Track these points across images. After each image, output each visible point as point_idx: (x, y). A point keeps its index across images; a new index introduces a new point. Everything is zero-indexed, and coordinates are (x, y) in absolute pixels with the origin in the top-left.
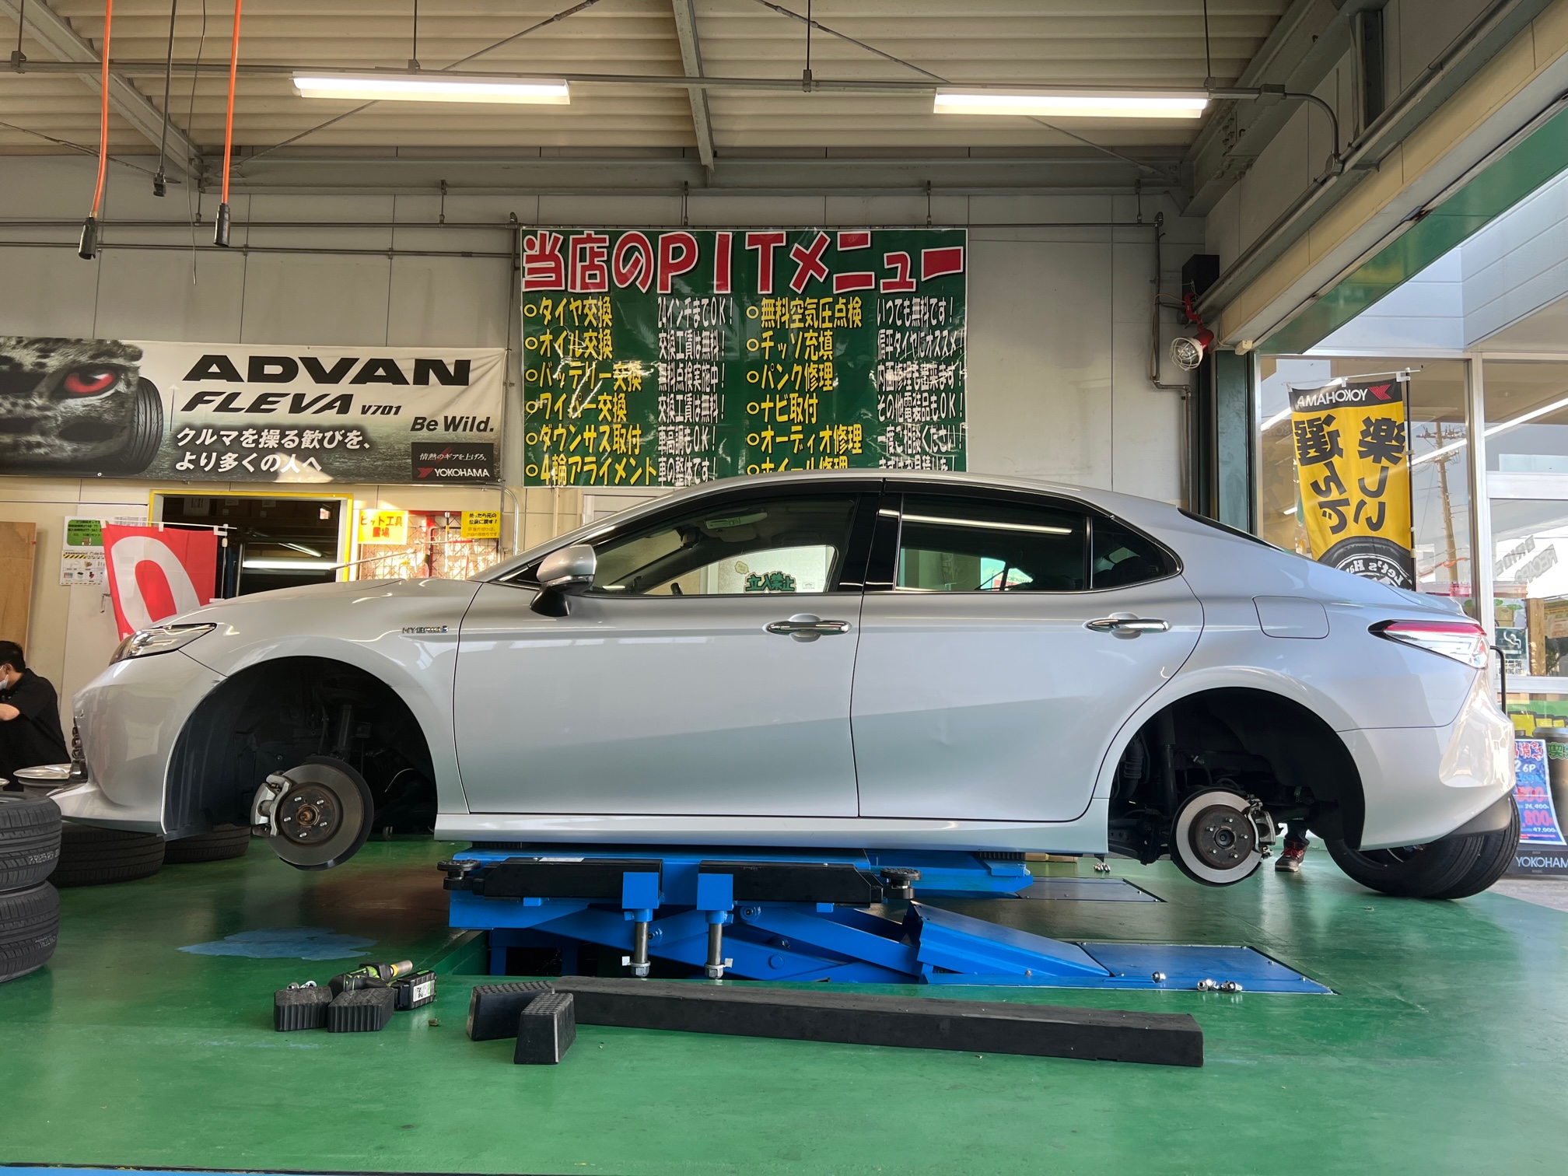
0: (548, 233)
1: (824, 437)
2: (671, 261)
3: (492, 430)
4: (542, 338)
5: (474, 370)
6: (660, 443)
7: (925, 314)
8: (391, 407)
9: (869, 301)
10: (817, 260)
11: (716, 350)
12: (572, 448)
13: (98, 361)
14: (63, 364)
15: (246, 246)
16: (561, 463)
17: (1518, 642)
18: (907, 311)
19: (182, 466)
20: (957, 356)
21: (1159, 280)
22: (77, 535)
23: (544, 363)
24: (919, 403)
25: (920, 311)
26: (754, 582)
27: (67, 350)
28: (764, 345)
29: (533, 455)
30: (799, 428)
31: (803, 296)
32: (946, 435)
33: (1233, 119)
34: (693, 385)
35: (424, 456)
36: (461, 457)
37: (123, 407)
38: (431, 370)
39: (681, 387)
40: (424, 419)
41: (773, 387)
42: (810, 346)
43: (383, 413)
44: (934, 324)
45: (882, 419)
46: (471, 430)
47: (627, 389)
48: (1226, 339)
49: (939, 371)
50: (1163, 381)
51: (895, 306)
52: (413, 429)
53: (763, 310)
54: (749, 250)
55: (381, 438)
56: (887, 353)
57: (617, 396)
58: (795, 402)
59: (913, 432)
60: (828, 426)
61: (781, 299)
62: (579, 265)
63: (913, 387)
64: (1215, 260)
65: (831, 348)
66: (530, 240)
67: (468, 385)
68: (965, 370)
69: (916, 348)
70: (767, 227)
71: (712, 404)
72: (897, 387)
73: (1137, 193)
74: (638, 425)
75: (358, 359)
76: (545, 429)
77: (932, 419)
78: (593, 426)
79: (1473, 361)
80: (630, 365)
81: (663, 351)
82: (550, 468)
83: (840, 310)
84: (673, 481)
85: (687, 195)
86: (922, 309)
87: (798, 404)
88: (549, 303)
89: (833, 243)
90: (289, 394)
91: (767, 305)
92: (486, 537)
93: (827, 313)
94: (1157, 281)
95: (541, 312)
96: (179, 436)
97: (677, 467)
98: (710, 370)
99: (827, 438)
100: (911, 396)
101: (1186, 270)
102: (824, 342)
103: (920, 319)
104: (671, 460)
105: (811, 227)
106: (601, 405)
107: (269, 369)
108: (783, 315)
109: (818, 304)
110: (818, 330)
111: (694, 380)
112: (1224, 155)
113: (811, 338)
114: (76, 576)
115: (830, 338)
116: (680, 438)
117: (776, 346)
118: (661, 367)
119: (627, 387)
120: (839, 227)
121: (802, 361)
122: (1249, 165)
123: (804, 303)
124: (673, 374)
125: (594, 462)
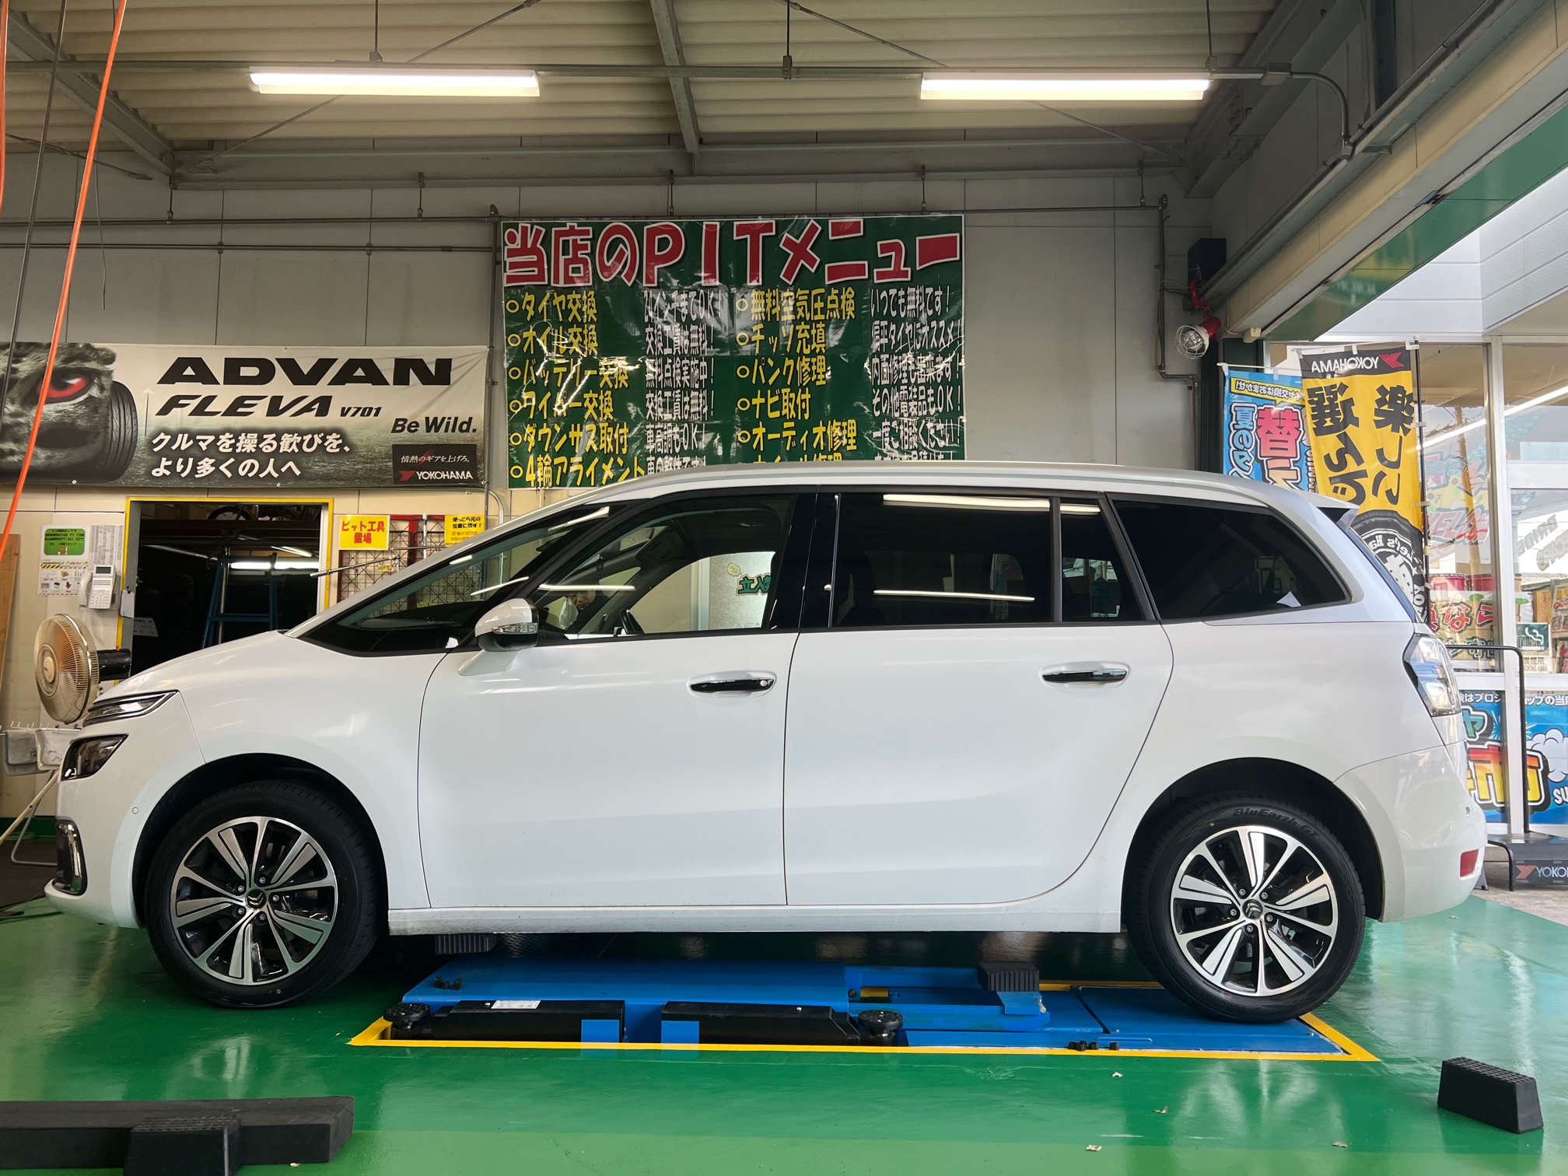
0: (529, 226)
1: (817, 434)
2: (657, 253)
3: (474, 430)
4: (525, 335)
5: (455, 369)
6: (648, 442)
7: (920, 305)
8: (371, 409)
9: (862, 291)
10: (808, 249)
11: (706, 344)
12: (557, 448)
13: (72, 365)
14: (35, 368)
15: (221, 244)
16: (546, 463)
17: (1540, 638)
18: (901, 301)
19: (158, 472)
20: (955, 347)
21: (1164, 265)
22: (53, 544)
23: (528, 361)
24: (915, 396)
25: (916, 301)
26: (747, 584)
27: (39, 355)
28: (753, 338)
29: (518, 456)
30: (792, 424)
31: (796, 286)
32: (944, 429)
33: (1239, 97)
34: (681, 381)
35: (405, 459)
36: (443, 459)
37: (97, 413)
38: (411, 370)
39: (669, 383)
40: (405, 420)
41: (764, 381)
42: (802, 339)
43: (362, 415)
44: (930, 315)
45: (877, 414)
46: (453, 430)
47: (613, 386)
48: (1234, 327)
49: (935, 363)
50: (1171, 370)
51: (890, 297)
52: (392, 432)
53: (753, 302)
54: (738, 240)
55: (362, 441)
56: (881, 345)
58: (787, 397)
59: (909, 427)
60: (821, 422)
61: (771, 291)
62: (562, 259)
63: (909, 380)
64: (1221, 244)
65: (823, 341)
66: (510, 232)
67: (448, 383)
68: (963, 360)
69: (912, 339)
70: (755, 216)
71: (701, 400)
72: (892, 380)
73: (1140, 175)
74: (625, 424)
75: (337, 359)
76: (528, 431)
77: (928, 412)
78: (579, 425)
79: (1492, 345)
80: (615, 362)
81: (650, 346)
82: (536, 470)
83: (833, 302)
85: (672, 184)
86: (918, 299)
87: (790, 400)
88: (532, 298)
89: (824, 232)
90: (266, 397)
91: (757, 297)
93: (819, 305)
94: (1161, 266)
95: (523, 308)
96: (155, 442)
98: (698, 365)
99: (820, 435)
100: (908, 389)
101: (1191, 253)
102: (816, 334)
103: (916, 310)
104: (659, 459)
105: (800, 215)
106: (587, 404)
107: (245, 371)
108: (773, 307)
109: (809, 295)
110: (810, 322)
111: (682, 375)
112: (1230, 134)
113: (803, 331)
114: (52, 584)
115: (823, 330)
116: (669, 436)
117: (766, 339)
118: (649, 363)
119: (614, 383)
120: (830, 215)
121: (795, 356)
122: (1257, 146)
123: (795, 295)
124: (661, 370)
125: (580, 463)
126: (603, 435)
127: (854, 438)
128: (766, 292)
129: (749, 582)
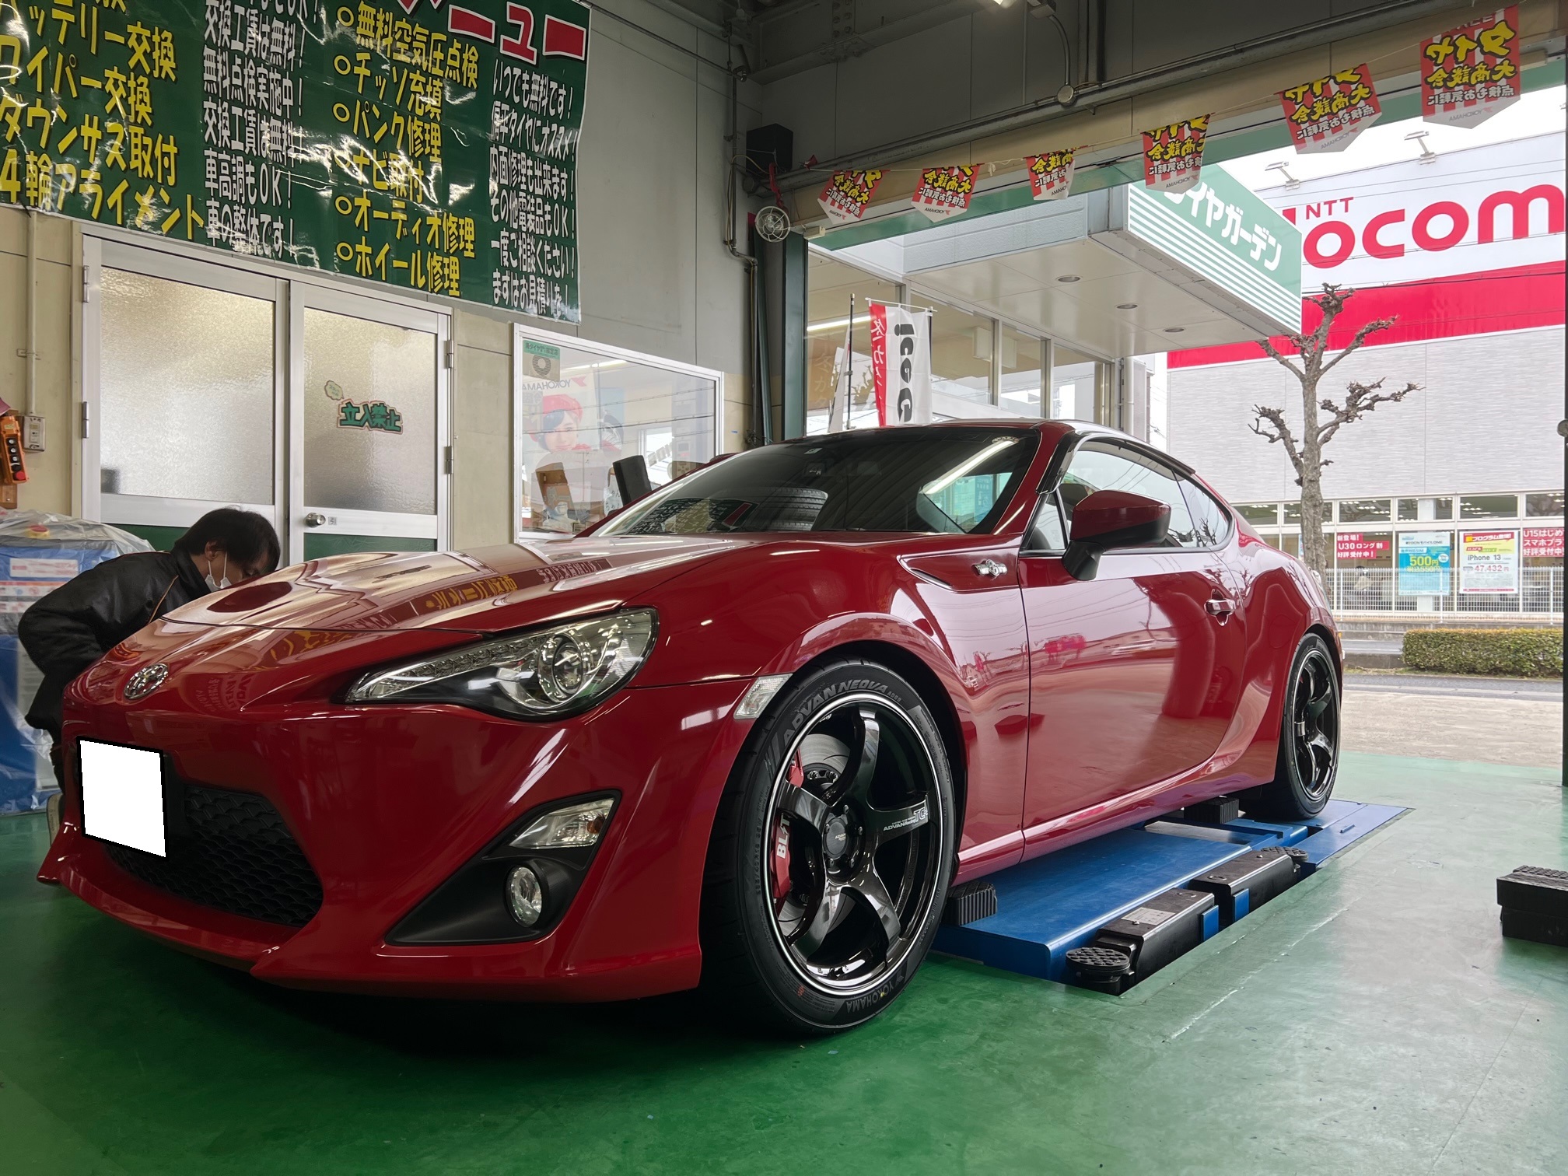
1: (432, 225)
6: (208, 176)
7: (543, 98)
9: (488, 57)
11: (292, 55)
12: (63, 146)
16: (45, 169)
18: (525, 87)
20: (566, 163)
21: (735, 138)
24: (533, 209)
25: (539, 92)
26: (351, 413)
28: (357, 70)
30: (402, 205)
31: (411, 19)
34: (255, 96)
39: (238, 94)
41: (368, 136)
42: (415, 93)
44: (552, 115)
45: (496, 218)
47: (151, 73)
49: (553, 176)
51: (514, 76)
53: (361, 18)
56: (500, 134)
57: (136, 80)
59: (528, 244)
61: (384, 12)
63: (528, 187)
64: (789, 135)
65: (439, 105)
68: (577, 181)
69: (530, 138)
71: (285, 135)
72: (511, 182)
74: (171, 137)
76: (9, 101)
78: (96, 119)
81: (211, 27)
83: (454, 57)
84: (231, 241)
86: (541, 90)
87: (401, 171)
91: (366, 14)
93: (439, 55)
98: (280, 82)
99: (435, 228)
100: (526, 198)
102: (432, 93)
103: (538, 103)
104: (226, 208)
106: (109, 87)
108: (385, 36)
109: (429, 37)
110: (425, 74)
111: (258, 90)
113: (417, 84)
115: (439, 90)
116: (239, 175)
117: (372, 76)
118: (208, 54)
119: (153, 68)
123: (413, 30)
124: (226, 70)
125: (96, 182)
126: (136, 146)
127: (472, 242)
128: (378, 12)
129: (354, 410)
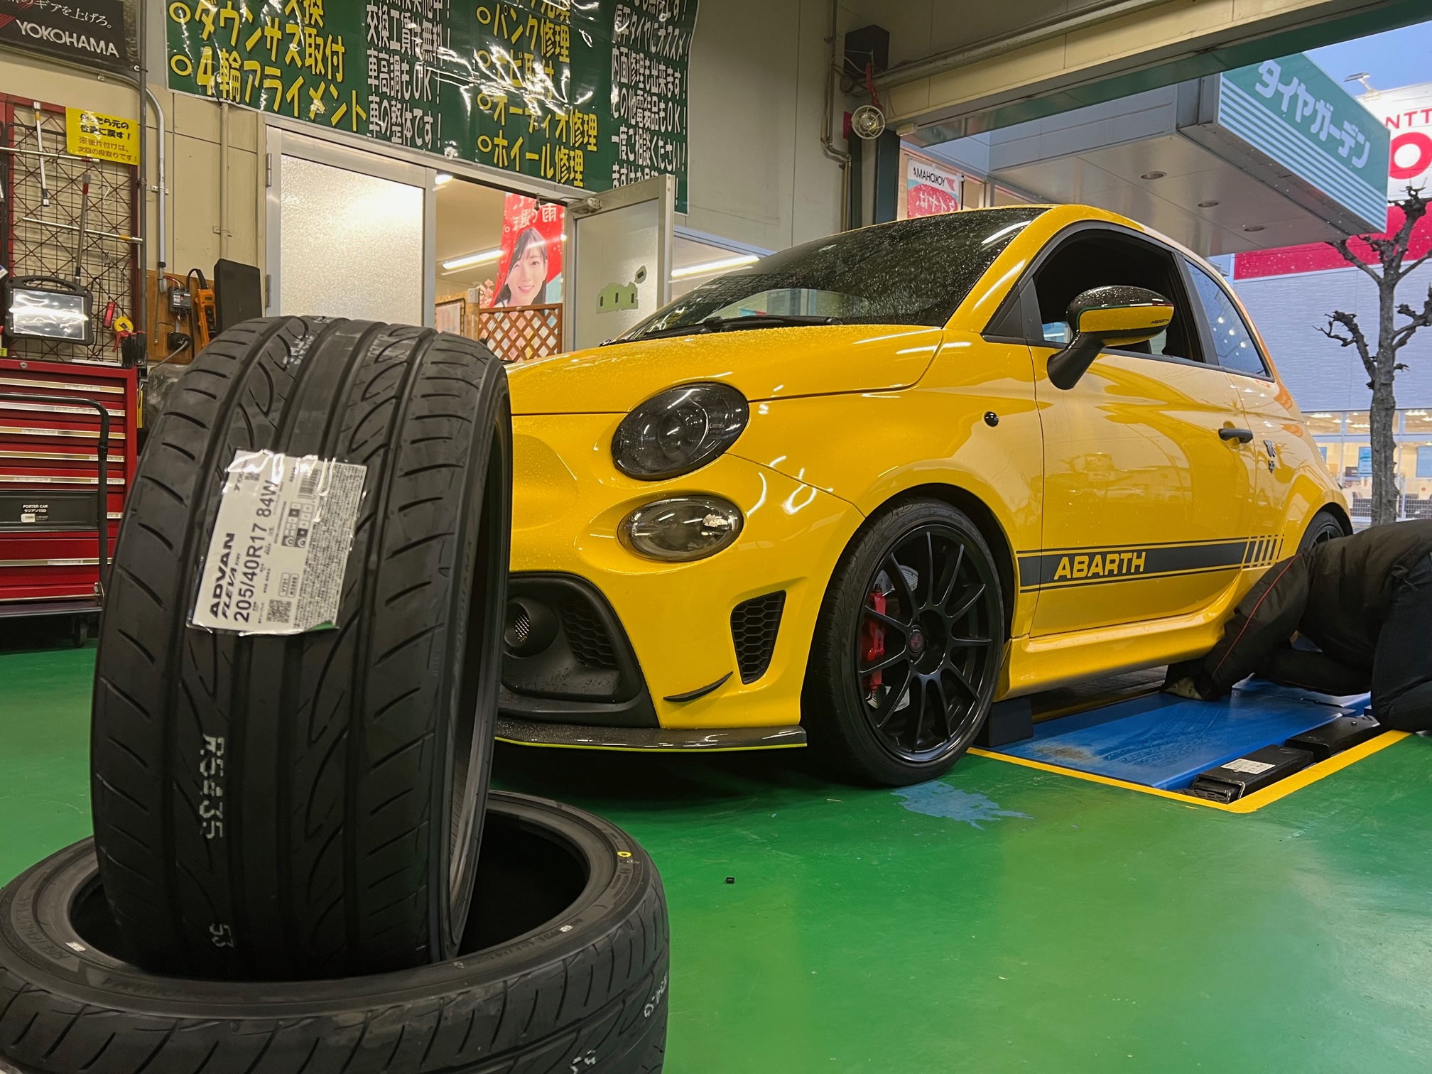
1: (560, 121)
12: (249, 45)
16: (235, 65)
20: (680, 64)
21: (834, 40)
32: (672, 152)
34: (412, 2)
36: (66, 11)
41: (506, 37)
45: (616, 115)
49: (668, 75)
50: (832, 146)
56: (622, 36)
58: (529, 65)
59: (644, 139)
63: (645, 86)
64: (885, 35)
65: (568, 8)
68: (689, 80)
69: (648, 39)
71: (435, 36)
72: (631, 81)
74: (340, 38)
77: (660, 129)
78: (277, 20)
82: (216, 69)
84: (388, 133)
92: (112, 159)
94: (831, 40)
97: (394, 115)
99: (563, 123)
101: (850, 42)
103: (656, 5)
104: (385, 103)
116: (396, 74)
121: (541, 17)
125: (277, 77)
126: (310, 46)
127: (595, 137)
